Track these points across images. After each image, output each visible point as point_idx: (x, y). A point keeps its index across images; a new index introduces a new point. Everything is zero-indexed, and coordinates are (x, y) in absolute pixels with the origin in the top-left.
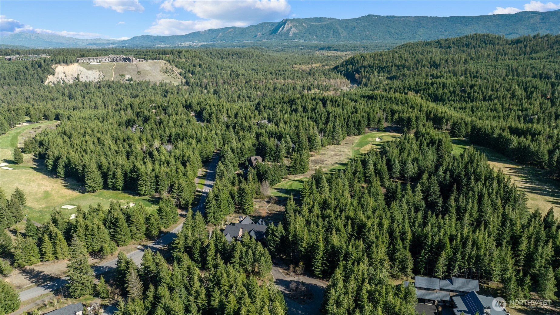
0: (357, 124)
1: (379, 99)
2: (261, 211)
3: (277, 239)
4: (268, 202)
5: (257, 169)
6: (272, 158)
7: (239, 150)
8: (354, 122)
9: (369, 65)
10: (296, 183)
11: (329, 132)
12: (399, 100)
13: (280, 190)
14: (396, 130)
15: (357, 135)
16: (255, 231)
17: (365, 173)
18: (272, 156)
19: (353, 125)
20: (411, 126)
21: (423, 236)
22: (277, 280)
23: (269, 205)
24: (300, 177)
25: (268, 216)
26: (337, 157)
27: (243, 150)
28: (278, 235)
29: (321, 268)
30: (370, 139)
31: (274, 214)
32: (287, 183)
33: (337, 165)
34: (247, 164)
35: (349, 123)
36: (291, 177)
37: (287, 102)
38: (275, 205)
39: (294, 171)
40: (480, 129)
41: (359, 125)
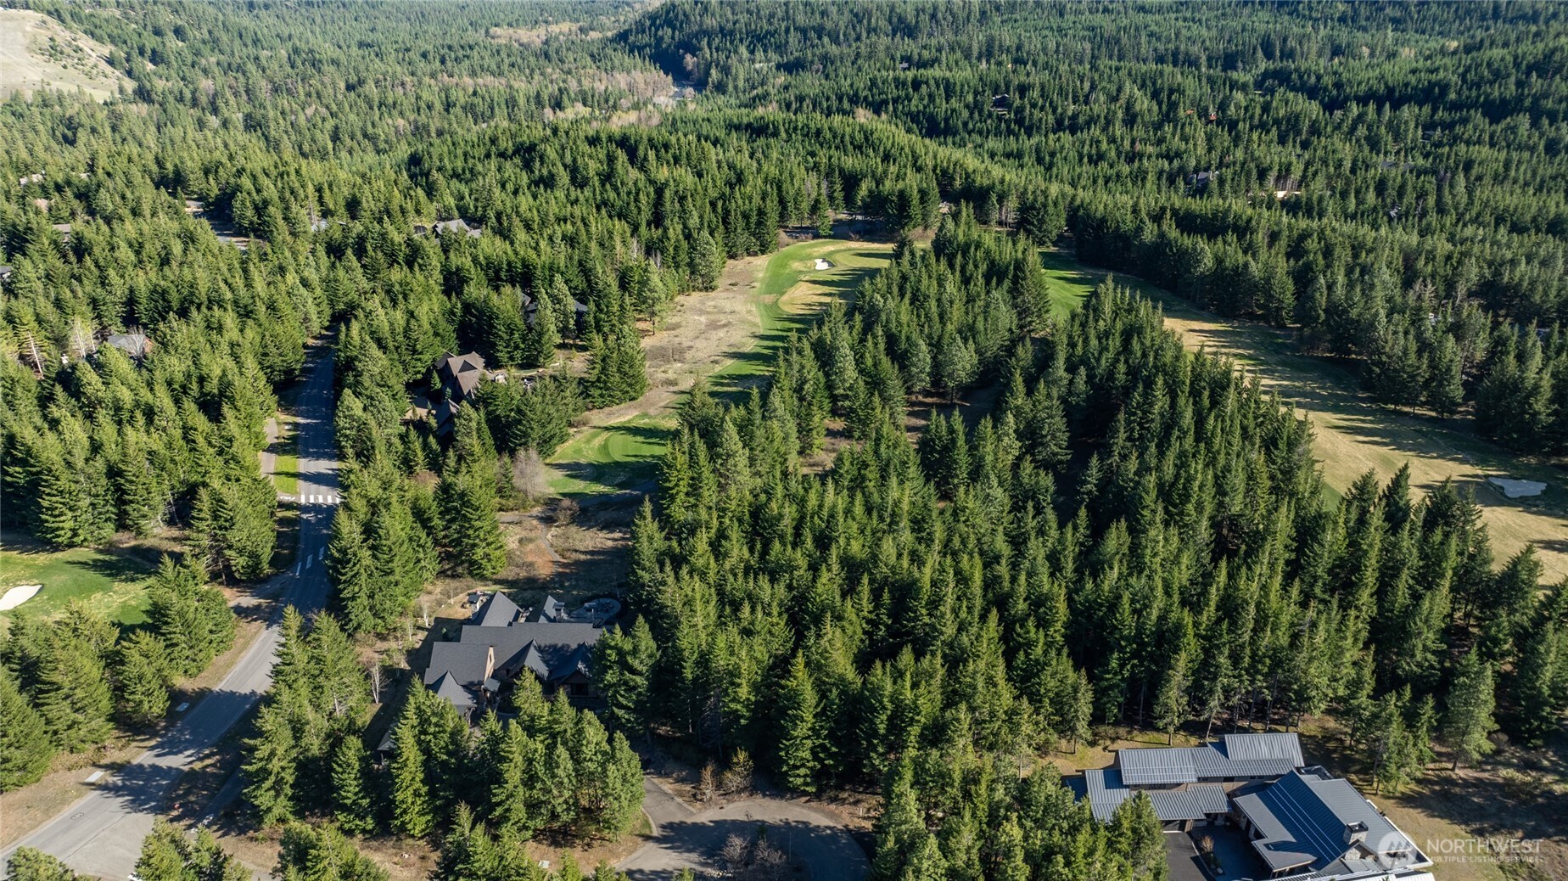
0: (754, 219)
1: (784, 135)
2: (530, 559)
3: (638, 679)
4: (548, 520)
5: (487, 405)
6: (518, 354)
7: (400, 338)
8: (746, 216)
9: (722, 29)
10: (619, 439)
11: (676, 248)
12: (843, 137)
13: (575, 470)
14: (868, 232)
15: (755, 254)
16: (539, 649)
17: (830, 386)
18: (517, 347)
19: (741, 224)
20: (909, 217)
21: (1101, 605)
22: (663, 827)
23: (554, 531)
24: (625, 414)
25: (559, 574)
26: (721, 333)
27: (414, 335)
28: (640, 668)
29: (810, 764)
30: (796, 265)
31: (577, 563)
32: (588, 441)
33: (729, 362)
34: (439, 386)
35: (731, 219)
36: (598, 418)
37: (510, 152)
38: (573, 529)
39: (601, 396)
40: (1103, 220)
41: (759, 223)
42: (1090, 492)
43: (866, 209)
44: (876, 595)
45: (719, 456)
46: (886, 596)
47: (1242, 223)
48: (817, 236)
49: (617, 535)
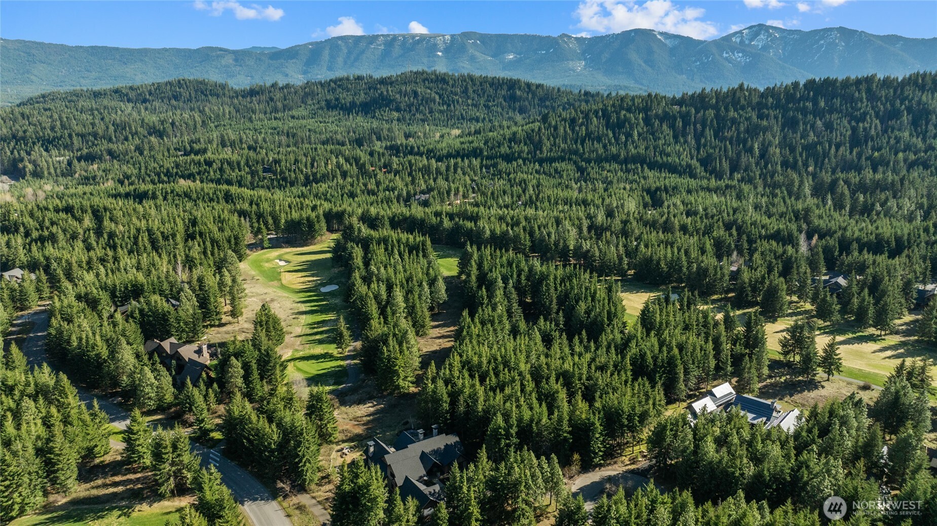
2: (341, 428)
24: (285, 353)
25: (367, 429)
26: (277, 304)
30: (268, 265)
33: (304, 317)
43: (286, 230)
48: (263, 248)
49: (370, 405)
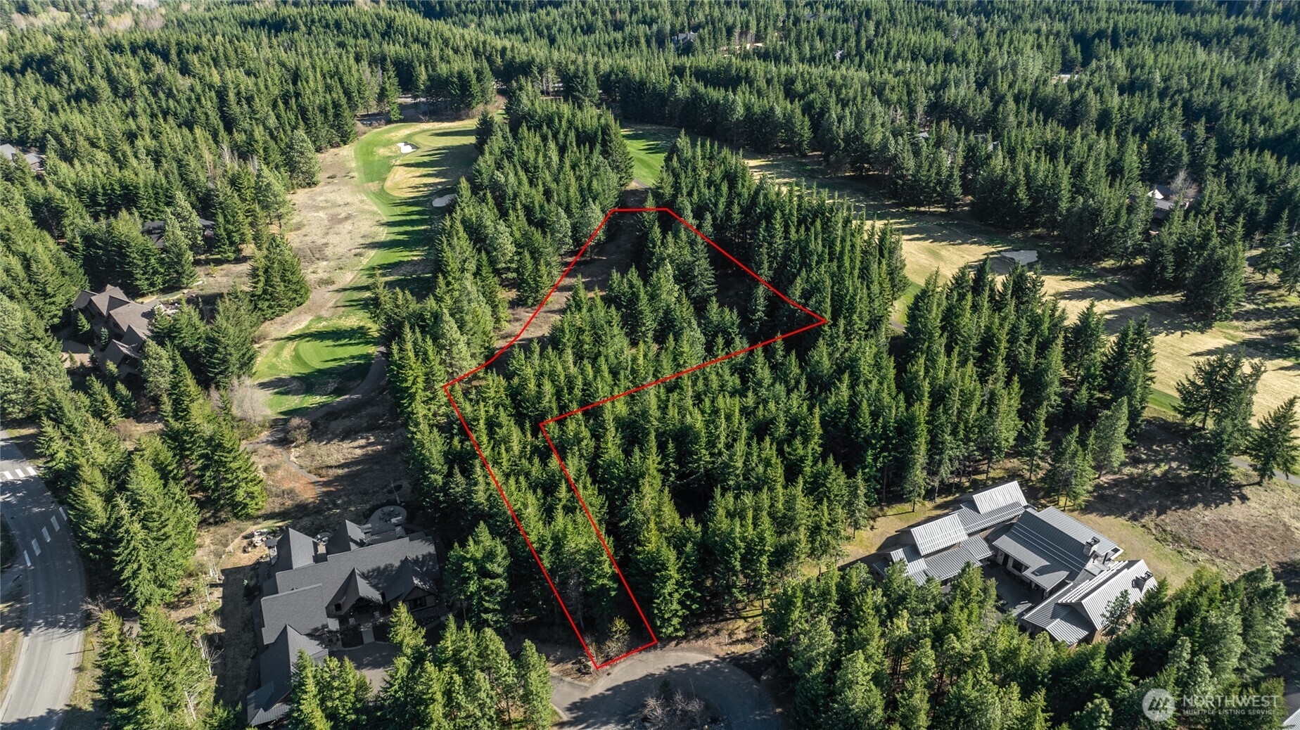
0: (331, 112)
1: (303, 28)
2: (286, 486)
3: (498, 581)
4: (284, 442)
5: (172, 339)
6: (158, 280)
7: (25, 284)
8: (323, 110)
10: (307, 347)
11: (265, 150)
12: (364, 25)
13: (281, 386)
14: (434, 113)
15: (338, 146)
16: (363, 576)
17: (492, 262)
18: (155, 272)
19: (319, 118)
20: (472, 95)
21: (843, 414)
22: (569, 710)
23: (294, 452)
24: (299, 322)
25: (326, 494)
26: (348, 226)
27: (41, 279)
28: (500, 570)
29: (680, 613)
30: (382, 152)
31: (338, 479)
32: (277, 355)
33: (372, 253)
34: (87, 327)
35: (310, 115)
36: (274, 329)
37: (18, 66)
38: (313, 445)
39: (270, 307)
40: (642, 83)
41: (337, 116)
42: (760, 319)
43: (428, 91)
44: (662, 447)
45: (443, 347)
46: (671, 445)
47: (742, 74)
48: (389, 122)
49: (362, 442)
